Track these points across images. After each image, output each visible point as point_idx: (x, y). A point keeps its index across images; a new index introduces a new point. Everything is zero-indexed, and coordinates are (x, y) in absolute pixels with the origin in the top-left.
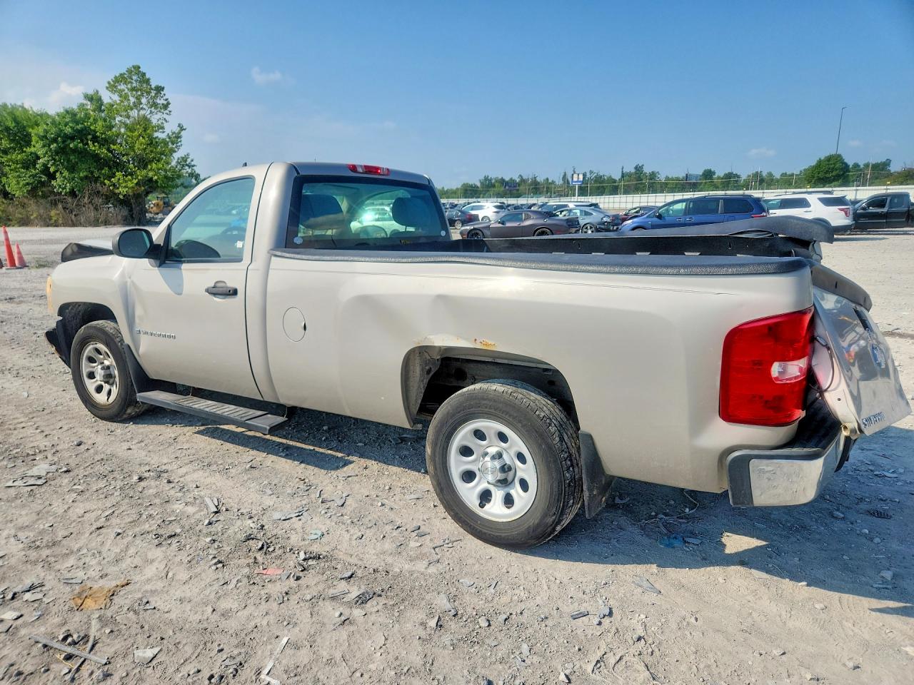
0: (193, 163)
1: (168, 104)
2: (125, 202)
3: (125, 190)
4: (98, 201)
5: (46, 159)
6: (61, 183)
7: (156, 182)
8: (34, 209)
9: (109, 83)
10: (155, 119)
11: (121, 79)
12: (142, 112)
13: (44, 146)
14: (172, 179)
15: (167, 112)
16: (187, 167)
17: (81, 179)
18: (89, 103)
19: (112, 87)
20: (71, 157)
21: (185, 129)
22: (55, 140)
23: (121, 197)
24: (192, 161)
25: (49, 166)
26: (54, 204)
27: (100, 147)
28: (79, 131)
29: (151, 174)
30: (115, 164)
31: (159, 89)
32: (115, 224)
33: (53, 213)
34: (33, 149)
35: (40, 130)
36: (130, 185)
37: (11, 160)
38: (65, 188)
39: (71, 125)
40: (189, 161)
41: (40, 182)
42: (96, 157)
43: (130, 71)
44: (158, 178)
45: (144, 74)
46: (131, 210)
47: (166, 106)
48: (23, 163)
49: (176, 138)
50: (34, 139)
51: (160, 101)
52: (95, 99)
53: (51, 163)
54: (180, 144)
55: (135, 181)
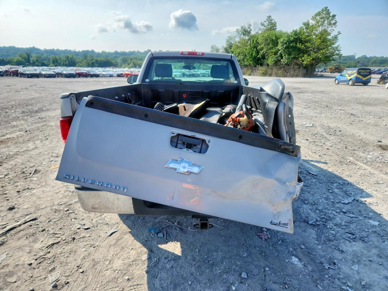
0: (340, 49)
1: (336, 22)
2: (306, 67)
3: (306, 62)
4: (296, 67)
5: (282, 51)
6: (284, 61)
7: (321, 58)
8: (275, 70)
9: (313, 17)
10: (329, 30)
11: (319, 14)
12: (324, 27)
13: (282, 46)
14: (329, 57)
15: (335, 26)
16: (337, 51)
17: (292, 58)
18: (304, 26)
19: (314, 18)
20: (290, 50)
21: (341, 34)
22: (286, 43)
23: (304, 65)
24: (340, 48)
25: (282, 54)
26: (281, 68)
27: (301, 45)
28: (296, 39)
29: (319, 55)
30: (305, 52)
31: (334, 16)
32: (299, 77)
33: (279, 72)
34: (278, 48)
35: (282, 40)
36: (309, 60)
37: (271, 52)
38: (285, 62)
39: (293, 36)
40: (339, 48)
41: (278, 60)
42: (299, 49)
43: (322, 10)
44: (322, 57)
45: (329, 10)
46: (307, 71)
47: (335, 24)
48: (274, 53)
49: (336, 37)
50: (279, 43)
51: (333, 22)
52: (307, 25)
53: (283, 52)
54: (337, 41)
55: (311, 58)
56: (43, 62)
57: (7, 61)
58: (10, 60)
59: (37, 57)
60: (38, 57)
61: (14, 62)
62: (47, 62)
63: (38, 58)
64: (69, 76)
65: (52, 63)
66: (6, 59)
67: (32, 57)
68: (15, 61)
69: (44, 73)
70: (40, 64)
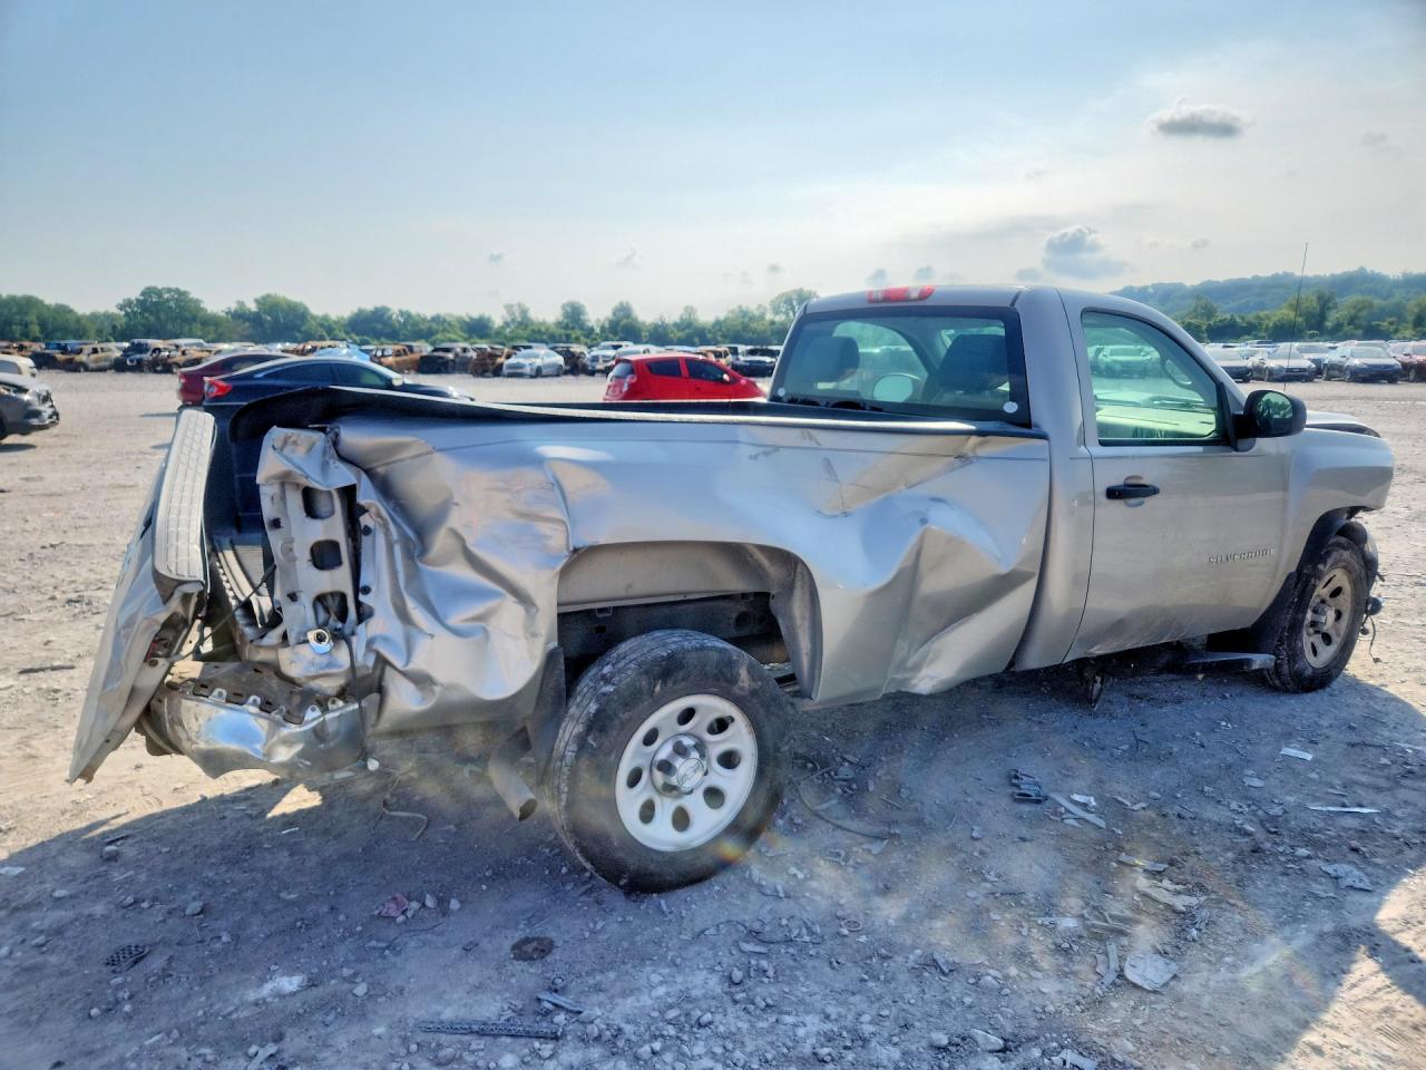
56: (1375, 323)
57: (1245, 325)
58: (1254, 321)
59: (1354, 307)
60: (1360, 306)
61: (1267, 326)
62: (1391, 323)
63: (1360, 310)
64: (1367, 375)
65: (1410, 325)
66: (1243, 319)
67: (1335, 306)
68: (1271, 325)
69: (1272, 364)
70: (1360, 332)
